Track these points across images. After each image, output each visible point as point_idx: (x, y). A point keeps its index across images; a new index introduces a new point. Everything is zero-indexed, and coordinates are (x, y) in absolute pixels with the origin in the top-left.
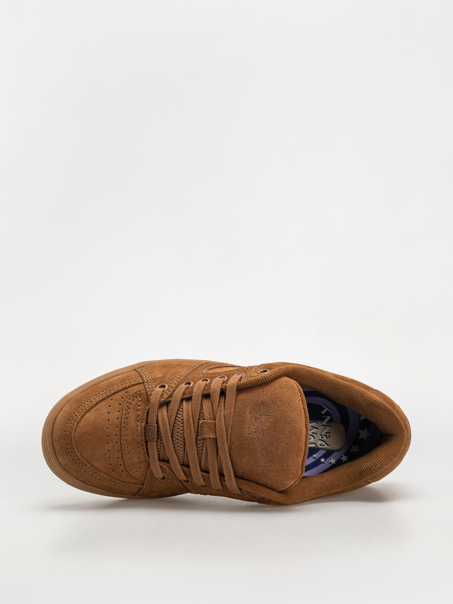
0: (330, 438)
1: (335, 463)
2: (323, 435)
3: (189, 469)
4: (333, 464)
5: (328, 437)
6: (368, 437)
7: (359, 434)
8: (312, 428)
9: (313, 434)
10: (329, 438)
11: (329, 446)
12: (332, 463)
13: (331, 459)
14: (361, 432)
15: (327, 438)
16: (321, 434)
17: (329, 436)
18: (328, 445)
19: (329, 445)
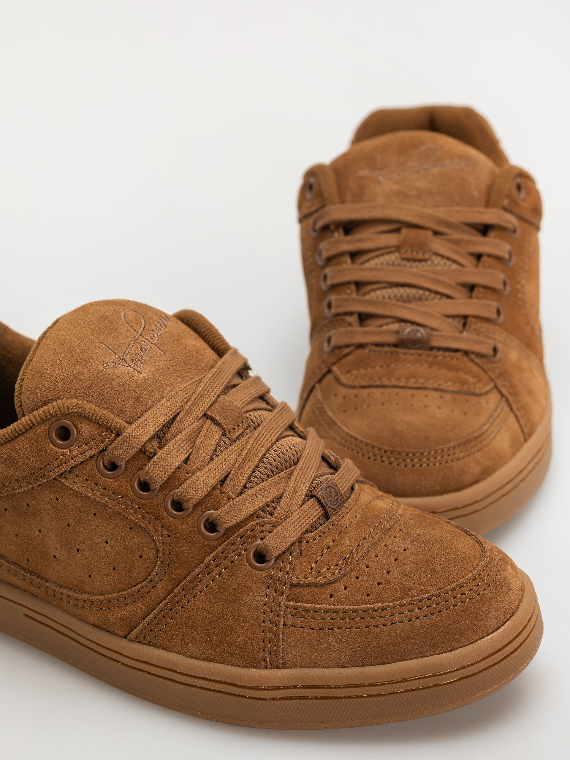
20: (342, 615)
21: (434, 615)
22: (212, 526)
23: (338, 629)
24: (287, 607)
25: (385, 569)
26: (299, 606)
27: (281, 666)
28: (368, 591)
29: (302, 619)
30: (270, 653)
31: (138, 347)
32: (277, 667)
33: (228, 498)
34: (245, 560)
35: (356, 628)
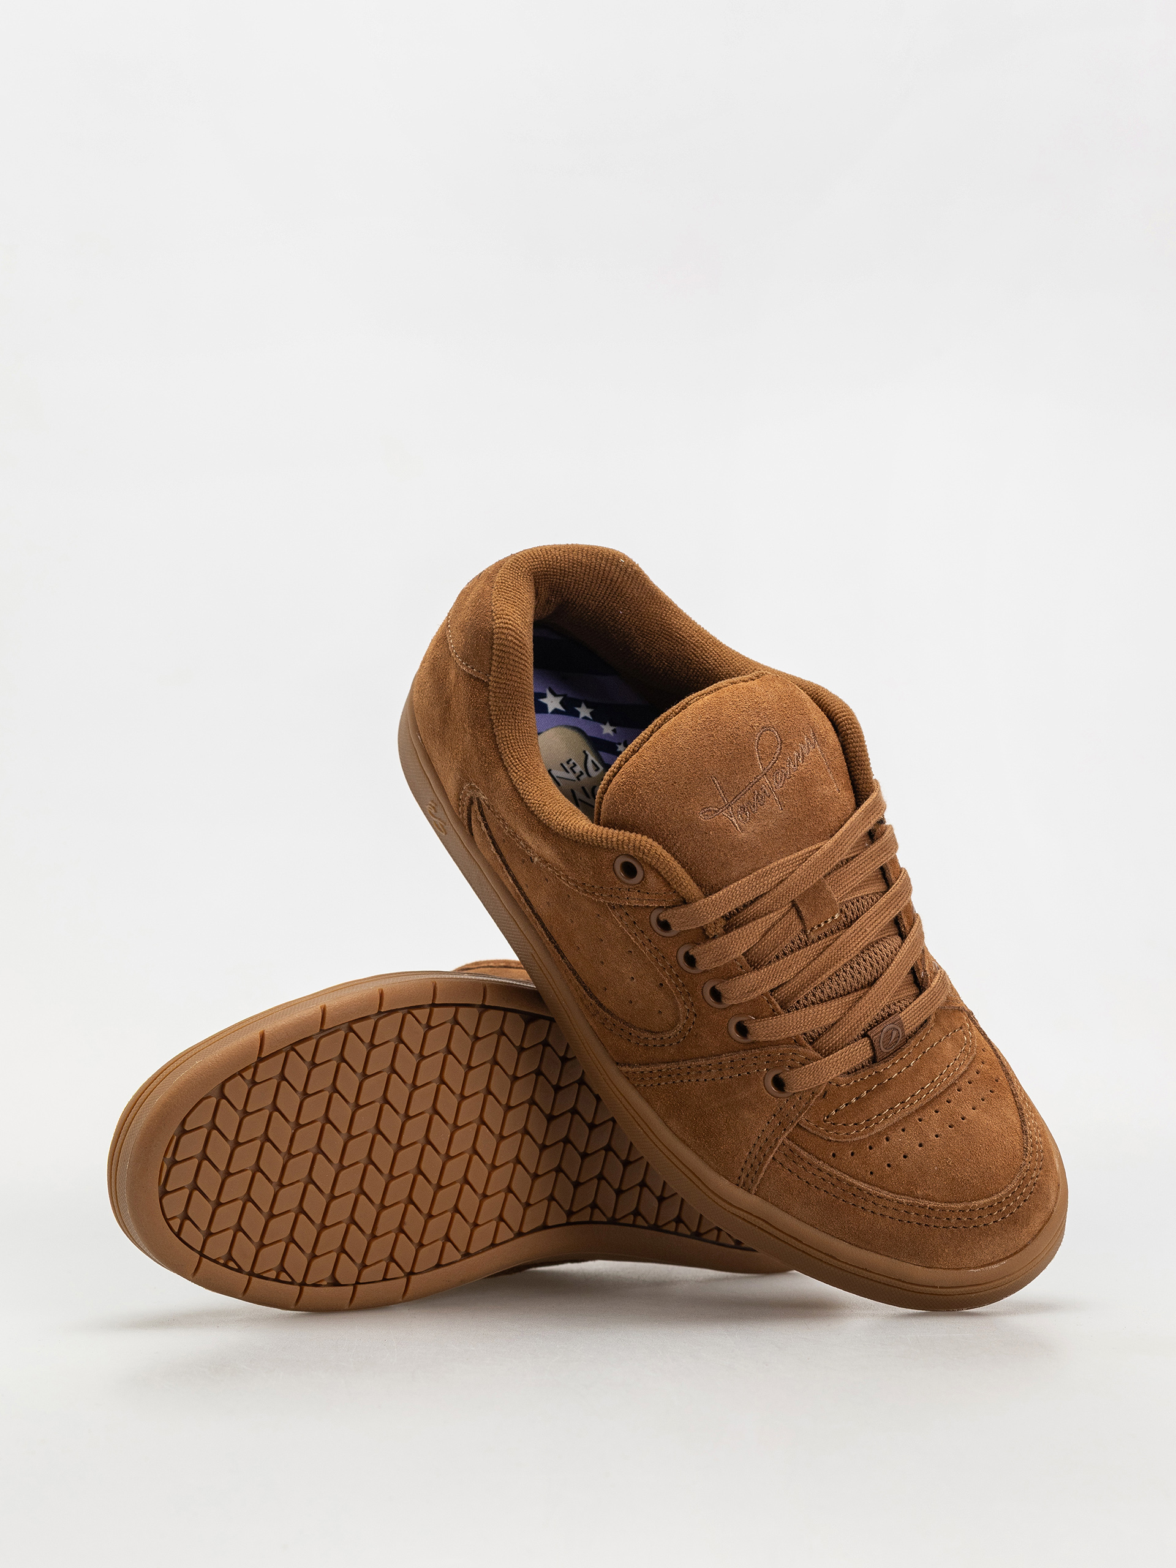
0: (570, 760)
1: (608, 724)
2: (577, 775)
3: (901, 915)
4: (611, 725)
5: (571, 763)
6: (555, 695)
7: (556, 711)
8: (579, 802)
9: (590, 794)
10: (573, 761)
11: (587, 752)
12: (613, 728)
13: (608, 734)
14: (550, 710)
15: (575, 765)
16: (576, 779)
17: (568, 763)
18: (587, 756)
19: (584, 752)
20: (835, 1181)
21: (928, 1228)
22: (742, 1029)
23: (825, 1191)
24: (784, 1144)
25: (903, 1152)
26: (796, 1150)
27: (753, 1192)
28: (874, 1170)
29: (793, 1163)
30: (747, 1176)
31: (754, 792)
32: (749, 1191)
33: (773, 1010)
34: (762, 1078)
35: (843, 1200)
